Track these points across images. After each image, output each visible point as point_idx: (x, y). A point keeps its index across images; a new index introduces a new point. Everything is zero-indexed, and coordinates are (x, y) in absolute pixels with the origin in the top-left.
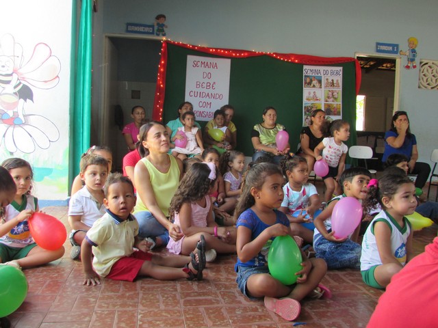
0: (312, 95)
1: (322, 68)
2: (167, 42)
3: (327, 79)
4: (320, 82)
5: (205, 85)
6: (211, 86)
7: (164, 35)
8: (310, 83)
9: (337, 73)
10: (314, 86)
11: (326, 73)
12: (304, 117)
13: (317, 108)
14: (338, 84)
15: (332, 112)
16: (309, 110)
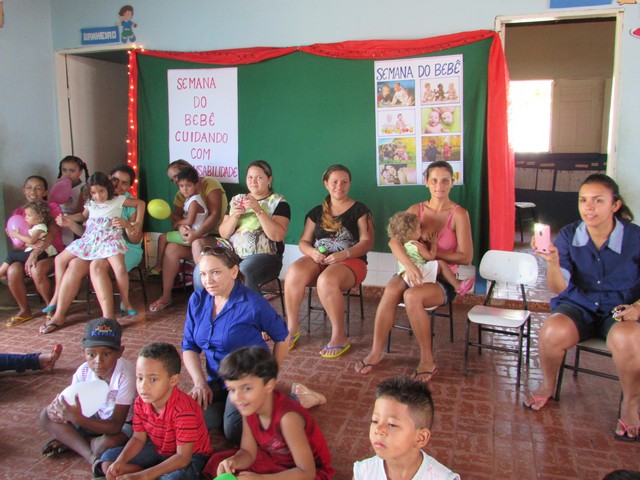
0: (395, 121)
1: (414, 63)
2: (137, 52)
3: (427, 85)
4: (411, 92)
5: (198, 120)
6: (208, 120)
7: (133, 40)
8: (389, 98)
9: (452, 69)
10: (398, 102)
11: (424, 72)
12: (379, 167)
13: (405, 147)
14: (454, 93)
15: (440, 153)
16: (389, 153)
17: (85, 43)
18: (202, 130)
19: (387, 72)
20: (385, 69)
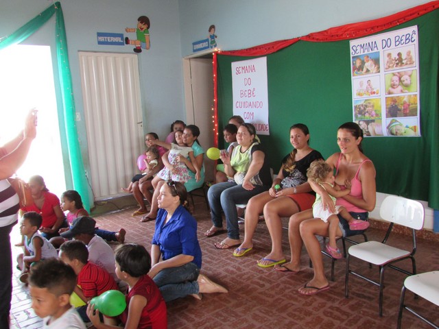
1: (378, 38)
2: (217, 53)
3: (389, 55)
5: (247, 93)
6: (252, 93)
7: (215, 46)
8: (361, 68)
9: (409, 39)
10: (368, 71)
11: (387, 44)
13: (373, 106)
14: (411, 58)
15: (400, 110)
16: (361, 112)
17: (195, 51)
19: (359, 48)
20: (357, 46)
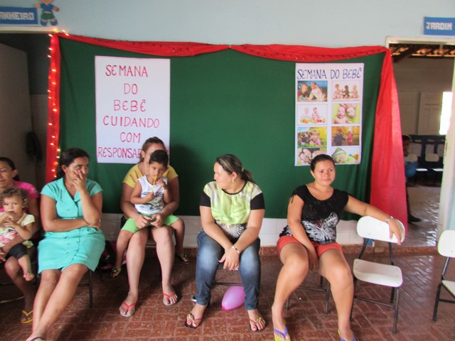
0: (311, 112)
1: (327, 67)
2: (60, 36)
3: (337, 86)
4: (324, 90)
5: (128, 105)
6: (139, 106)
7: (54, 24)
8: (307, 94)
9: (355, 75)
10: (314, 98)
11: (335, 74)
12: (297, 150)
13: (318, 134)
14: (356, 93)
15: (344, 139)
16: (305, 139)
18: (132, 115)
19: (306, 73)
20: (304, 71)
